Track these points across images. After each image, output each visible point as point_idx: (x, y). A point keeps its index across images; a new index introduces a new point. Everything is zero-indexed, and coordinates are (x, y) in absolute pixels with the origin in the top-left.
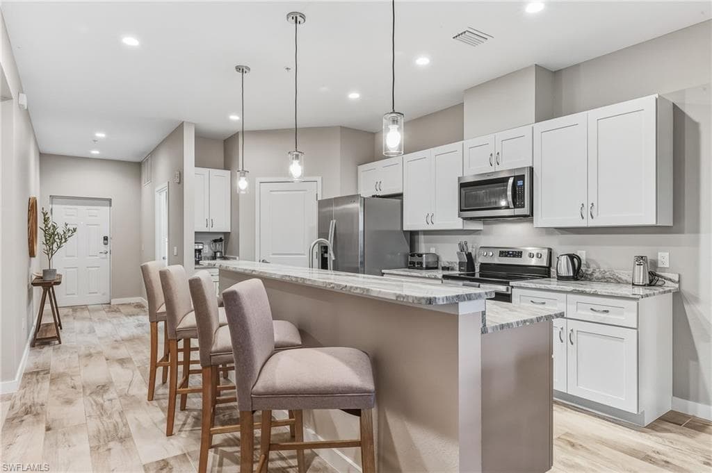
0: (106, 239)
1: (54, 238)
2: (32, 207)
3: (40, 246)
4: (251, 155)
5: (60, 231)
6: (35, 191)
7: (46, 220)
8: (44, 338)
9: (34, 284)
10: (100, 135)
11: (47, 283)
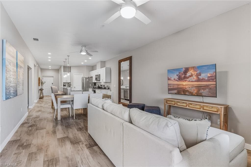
0: (52, 83)
1: (42, 83)
2: (39, 79)
3: (40, 85)
4: (73, 70)
5: (43, 82)
6: (40, 76)
7: (41, 81)
8: (41, 98)
9: (39, 90)
10: (50, 67)
11: (41, 90)
